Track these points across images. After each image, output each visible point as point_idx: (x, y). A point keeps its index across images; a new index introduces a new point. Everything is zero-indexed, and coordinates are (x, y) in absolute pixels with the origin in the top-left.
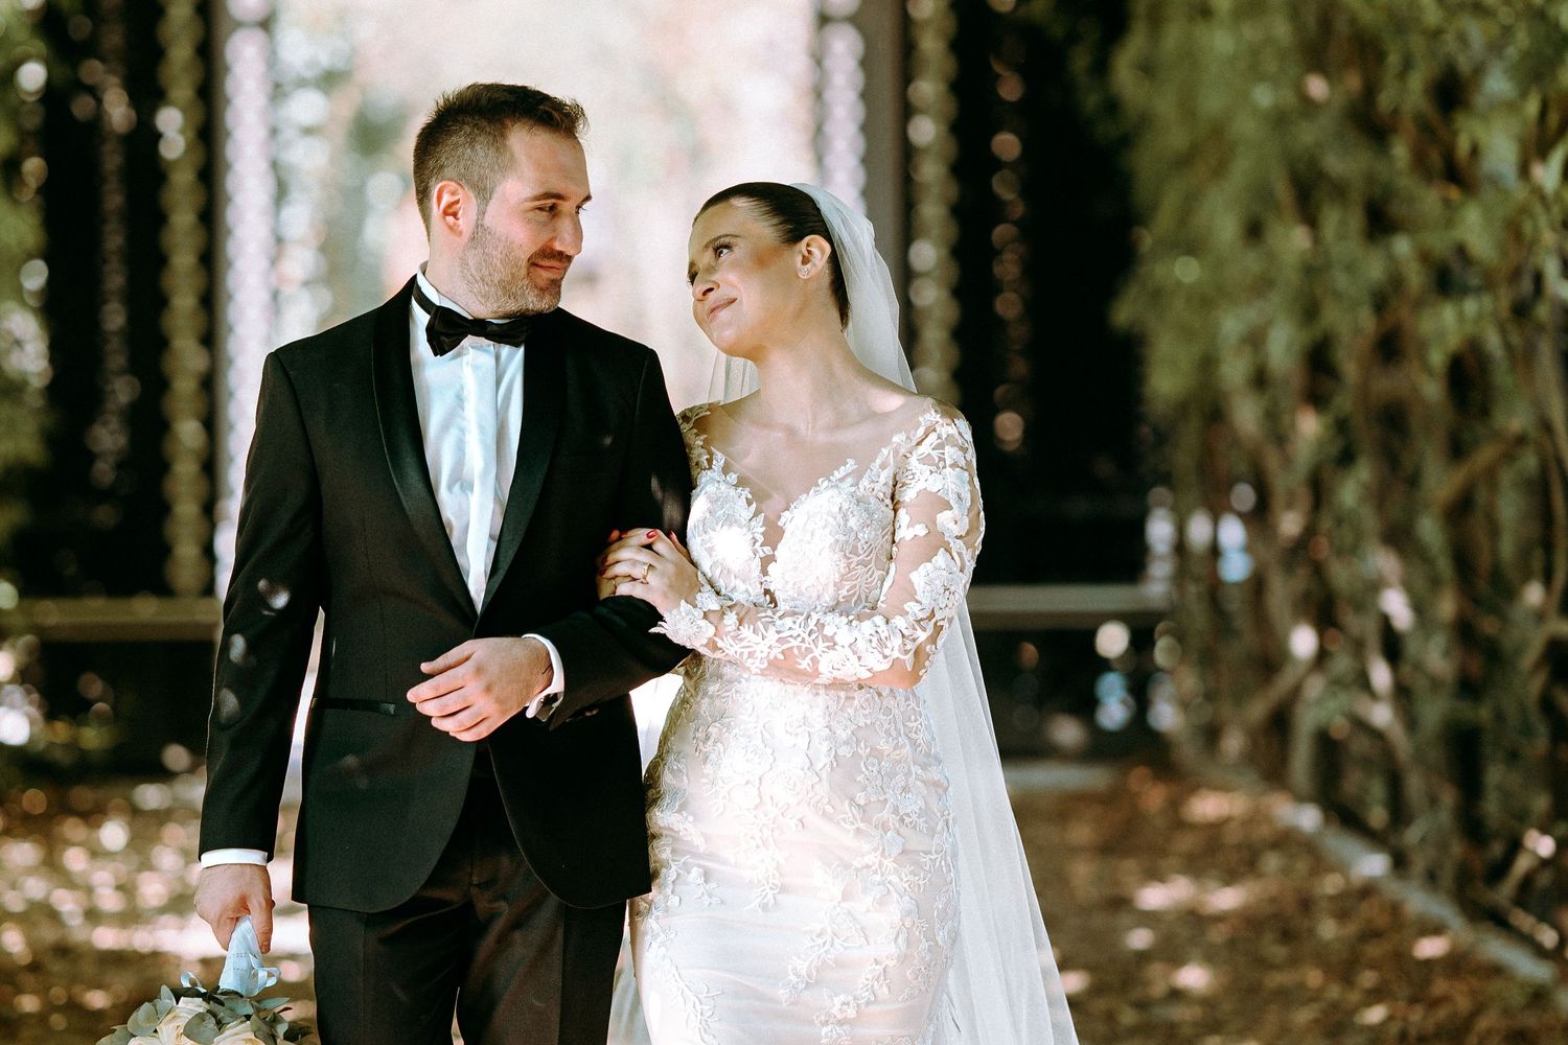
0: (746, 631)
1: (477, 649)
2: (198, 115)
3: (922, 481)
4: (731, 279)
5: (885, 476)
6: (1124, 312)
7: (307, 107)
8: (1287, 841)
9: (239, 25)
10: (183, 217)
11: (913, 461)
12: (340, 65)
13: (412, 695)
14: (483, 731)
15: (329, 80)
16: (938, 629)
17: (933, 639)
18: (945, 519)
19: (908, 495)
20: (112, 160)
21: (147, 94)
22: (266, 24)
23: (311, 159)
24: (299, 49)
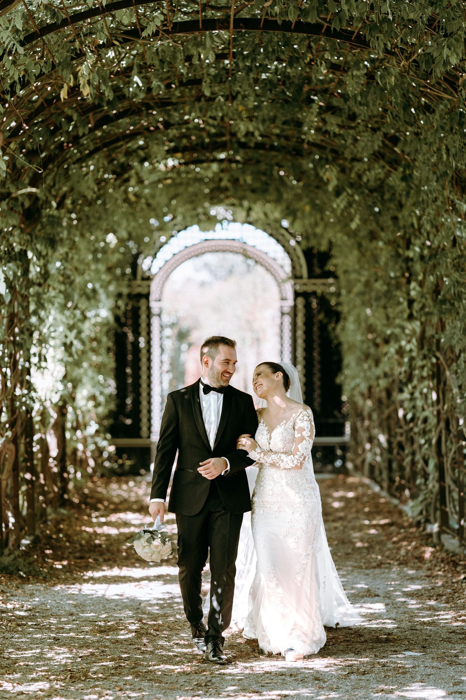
0: (265, 457)
1: (212, 460)
2: (147, 338)
3: (299, 424)
4: (261, 380)
5: (292, 424)
6: (338, 380)
7: (168, 332)
8: (363, 485)
9: (154, 315)
10: (144, 360)
11: (297, 420)
12: (175, 322)
13: (198, 469)
14: (213, 478)
15: (172, 325)
16: (305, 457)
17: (304, 460)
18: (304, 433)
19: (296, 427)
20: (129, 347)
21: (137, 334)
22: (159, 315)
23: (168, 344)
24: (166, 319)
